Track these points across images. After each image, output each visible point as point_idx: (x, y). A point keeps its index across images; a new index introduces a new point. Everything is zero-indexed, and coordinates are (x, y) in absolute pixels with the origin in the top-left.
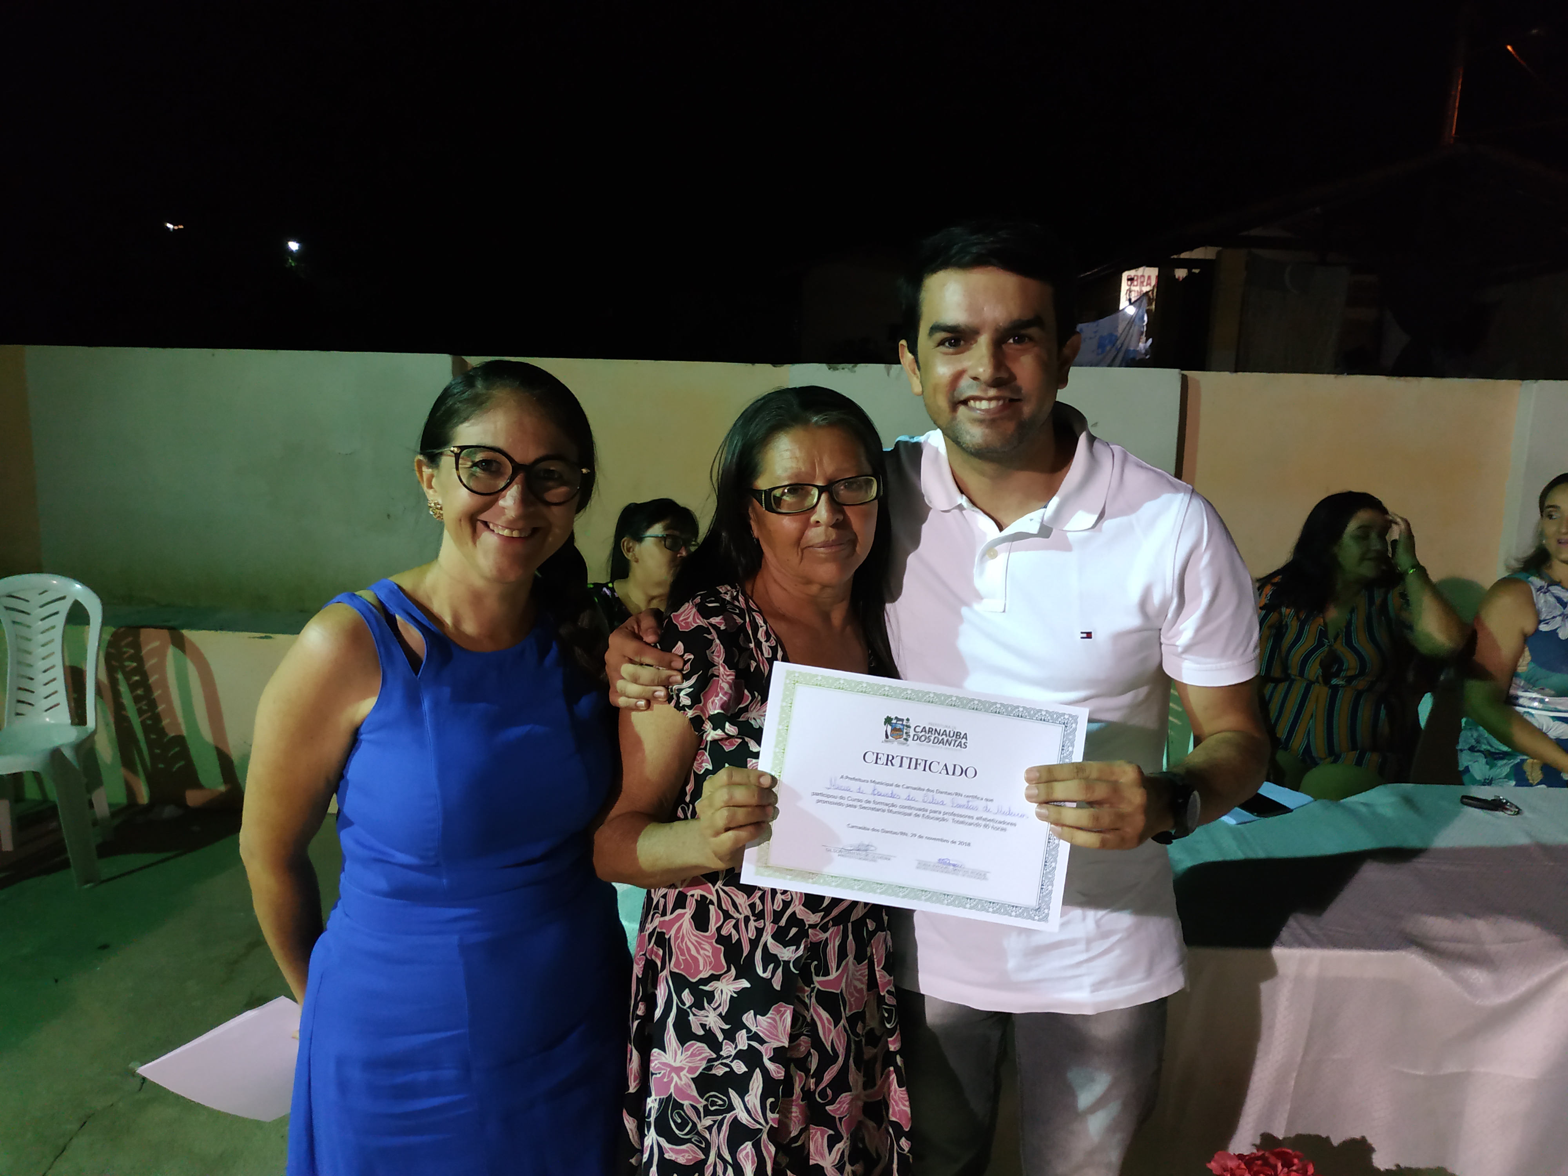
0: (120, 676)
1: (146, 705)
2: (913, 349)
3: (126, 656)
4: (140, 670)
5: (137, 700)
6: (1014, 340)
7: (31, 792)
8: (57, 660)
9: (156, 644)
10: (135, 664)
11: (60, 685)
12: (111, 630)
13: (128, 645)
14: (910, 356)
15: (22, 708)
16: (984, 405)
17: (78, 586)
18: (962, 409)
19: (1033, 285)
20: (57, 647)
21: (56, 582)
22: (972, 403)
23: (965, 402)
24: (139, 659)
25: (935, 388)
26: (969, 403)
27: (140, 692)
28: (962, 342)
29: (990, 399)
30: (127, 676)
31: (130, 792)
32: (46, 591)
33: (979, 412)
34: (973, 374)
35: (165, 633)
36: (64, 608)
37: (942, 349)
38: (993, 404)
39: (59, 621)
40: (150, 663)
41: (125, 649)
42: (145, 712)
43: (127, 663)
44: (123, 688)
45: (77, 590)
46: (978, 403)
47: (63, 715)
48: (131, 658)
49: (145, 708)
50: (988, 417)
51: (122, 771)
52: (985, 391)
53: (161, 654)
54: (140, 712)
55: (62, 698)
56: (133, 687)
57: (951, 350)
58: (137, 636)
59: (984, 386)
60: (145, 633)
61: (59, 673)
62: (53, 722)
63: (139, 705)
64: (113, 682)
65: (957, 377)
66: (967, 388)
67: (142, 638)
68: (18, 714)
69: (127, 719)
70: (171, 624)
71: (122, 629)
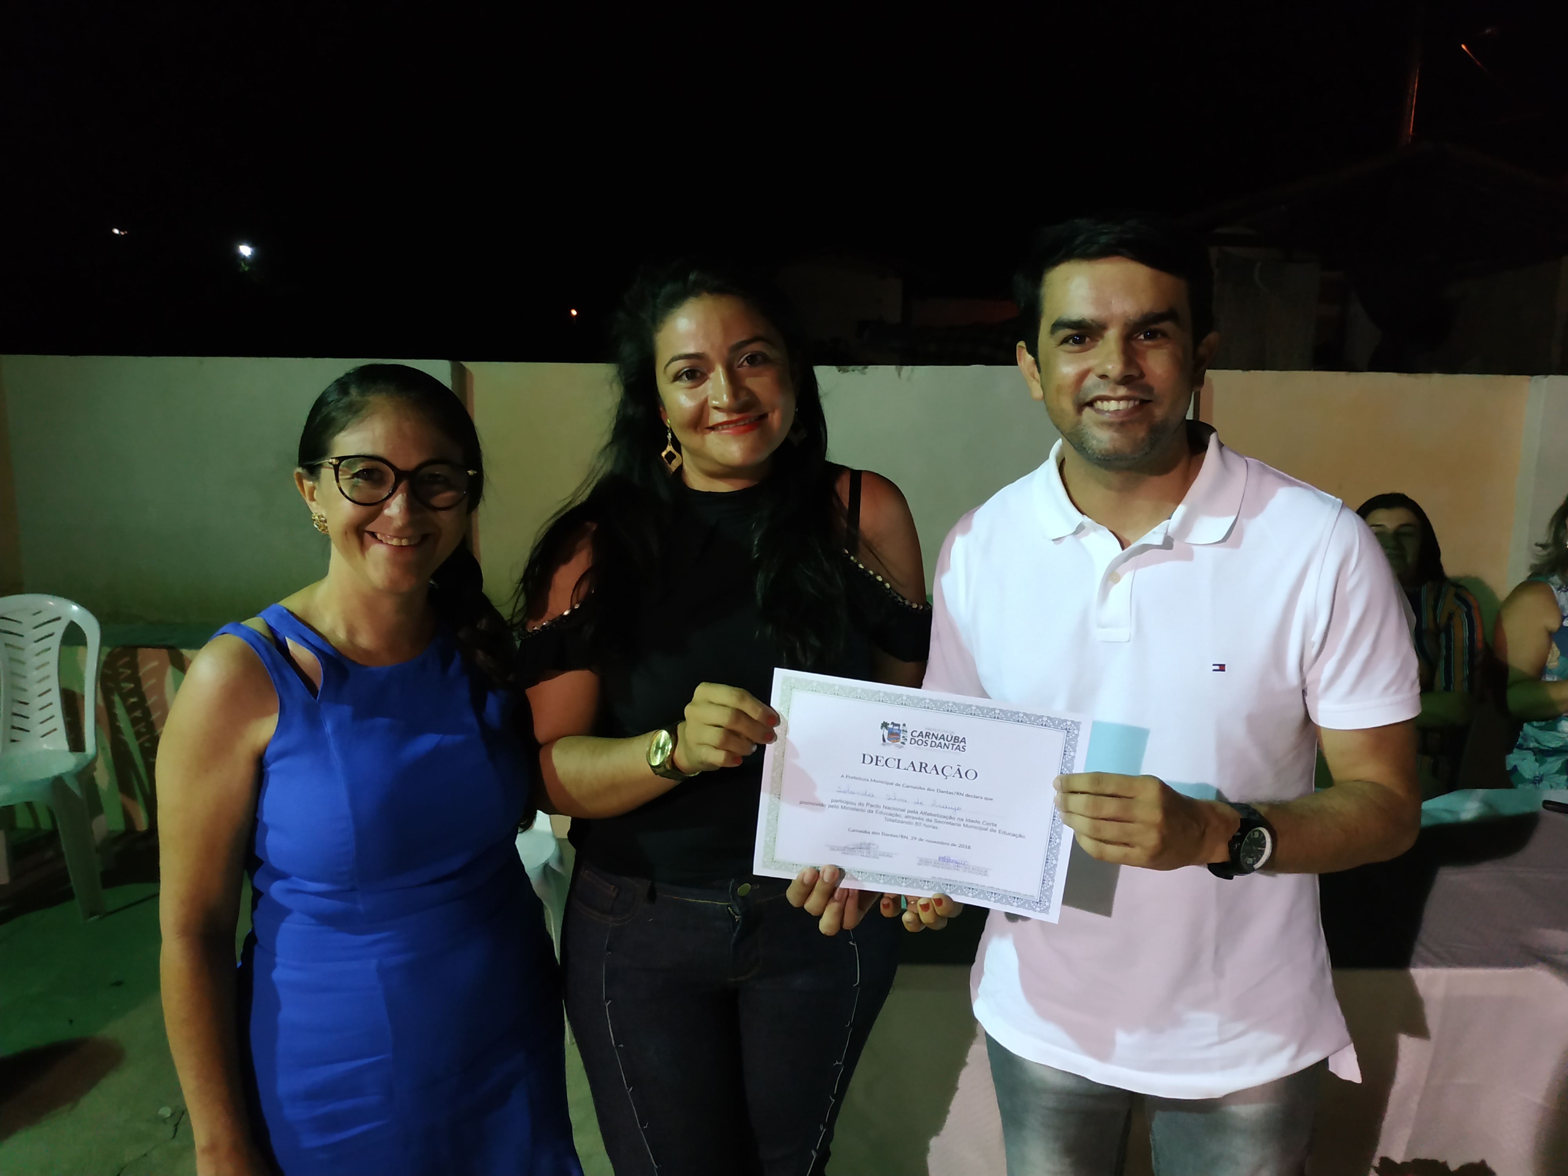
0: (117, 699)
1: (144, 727)
2: (1033, 350)
3: (122, 677)
4: (138, 691)
5: (134, 722)
6: (1144, 336)
7: (23, 821)
8: (54, 684)
9: (155, 664)
10: (132, 686)
11: (57, 709)
12: (107, 650)
13: (126, 666)
14: (1029, 358)
15: (17, 734)
16: (1113, 405)
17: (75, 608)
18: (1087, 411)
19: (1166, 279)
20: (53, 670)
21: (52, 604)
22: (1099, 404)
23: (1091, 404)
24: (135, 679)
25: (1059, 390)
26: (1095, 404)
27: (138, 714)
28: (1087, 339)
29: (1119, 399)
30: (124, 698)
31: (128, 818)
32: (39, 612)
33: (1107, 414)
34: (1101, 371)
35: (164, 653)
36: (59, 629)
37: (1067, 347)
38: (1123, 405)
39: (55, 642)
40: (147, 685)
41: (121, 670)
42: (143, 734)
43: (124, 685)
44: (120, 711)
45: (74, 610)
46: (1105, 403)
47: (60, 741)
48: (128, 679)
49: (144, 730)
50: (1117, 420)
51: (119, 797)
52: (1114, 390)
53: (160, 673)
54: (138, 735)
55: (59, 722)
56: (130, 709)
57: (1076, 348)
58: (134, 657)
59: (1112, 385)
60: (142, 653)
61: (55, 697)
62: (51, 748)
63: (136, 728)
64: (109, 705)
65: (1083, 376)
66: (1093, 386)
67: (139, 658)
68: (13, 741)
69: (125, 744)
70: (170, 643)
71: (118, 649)
